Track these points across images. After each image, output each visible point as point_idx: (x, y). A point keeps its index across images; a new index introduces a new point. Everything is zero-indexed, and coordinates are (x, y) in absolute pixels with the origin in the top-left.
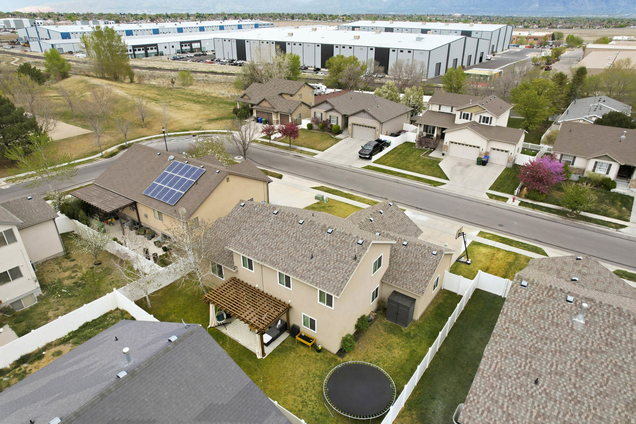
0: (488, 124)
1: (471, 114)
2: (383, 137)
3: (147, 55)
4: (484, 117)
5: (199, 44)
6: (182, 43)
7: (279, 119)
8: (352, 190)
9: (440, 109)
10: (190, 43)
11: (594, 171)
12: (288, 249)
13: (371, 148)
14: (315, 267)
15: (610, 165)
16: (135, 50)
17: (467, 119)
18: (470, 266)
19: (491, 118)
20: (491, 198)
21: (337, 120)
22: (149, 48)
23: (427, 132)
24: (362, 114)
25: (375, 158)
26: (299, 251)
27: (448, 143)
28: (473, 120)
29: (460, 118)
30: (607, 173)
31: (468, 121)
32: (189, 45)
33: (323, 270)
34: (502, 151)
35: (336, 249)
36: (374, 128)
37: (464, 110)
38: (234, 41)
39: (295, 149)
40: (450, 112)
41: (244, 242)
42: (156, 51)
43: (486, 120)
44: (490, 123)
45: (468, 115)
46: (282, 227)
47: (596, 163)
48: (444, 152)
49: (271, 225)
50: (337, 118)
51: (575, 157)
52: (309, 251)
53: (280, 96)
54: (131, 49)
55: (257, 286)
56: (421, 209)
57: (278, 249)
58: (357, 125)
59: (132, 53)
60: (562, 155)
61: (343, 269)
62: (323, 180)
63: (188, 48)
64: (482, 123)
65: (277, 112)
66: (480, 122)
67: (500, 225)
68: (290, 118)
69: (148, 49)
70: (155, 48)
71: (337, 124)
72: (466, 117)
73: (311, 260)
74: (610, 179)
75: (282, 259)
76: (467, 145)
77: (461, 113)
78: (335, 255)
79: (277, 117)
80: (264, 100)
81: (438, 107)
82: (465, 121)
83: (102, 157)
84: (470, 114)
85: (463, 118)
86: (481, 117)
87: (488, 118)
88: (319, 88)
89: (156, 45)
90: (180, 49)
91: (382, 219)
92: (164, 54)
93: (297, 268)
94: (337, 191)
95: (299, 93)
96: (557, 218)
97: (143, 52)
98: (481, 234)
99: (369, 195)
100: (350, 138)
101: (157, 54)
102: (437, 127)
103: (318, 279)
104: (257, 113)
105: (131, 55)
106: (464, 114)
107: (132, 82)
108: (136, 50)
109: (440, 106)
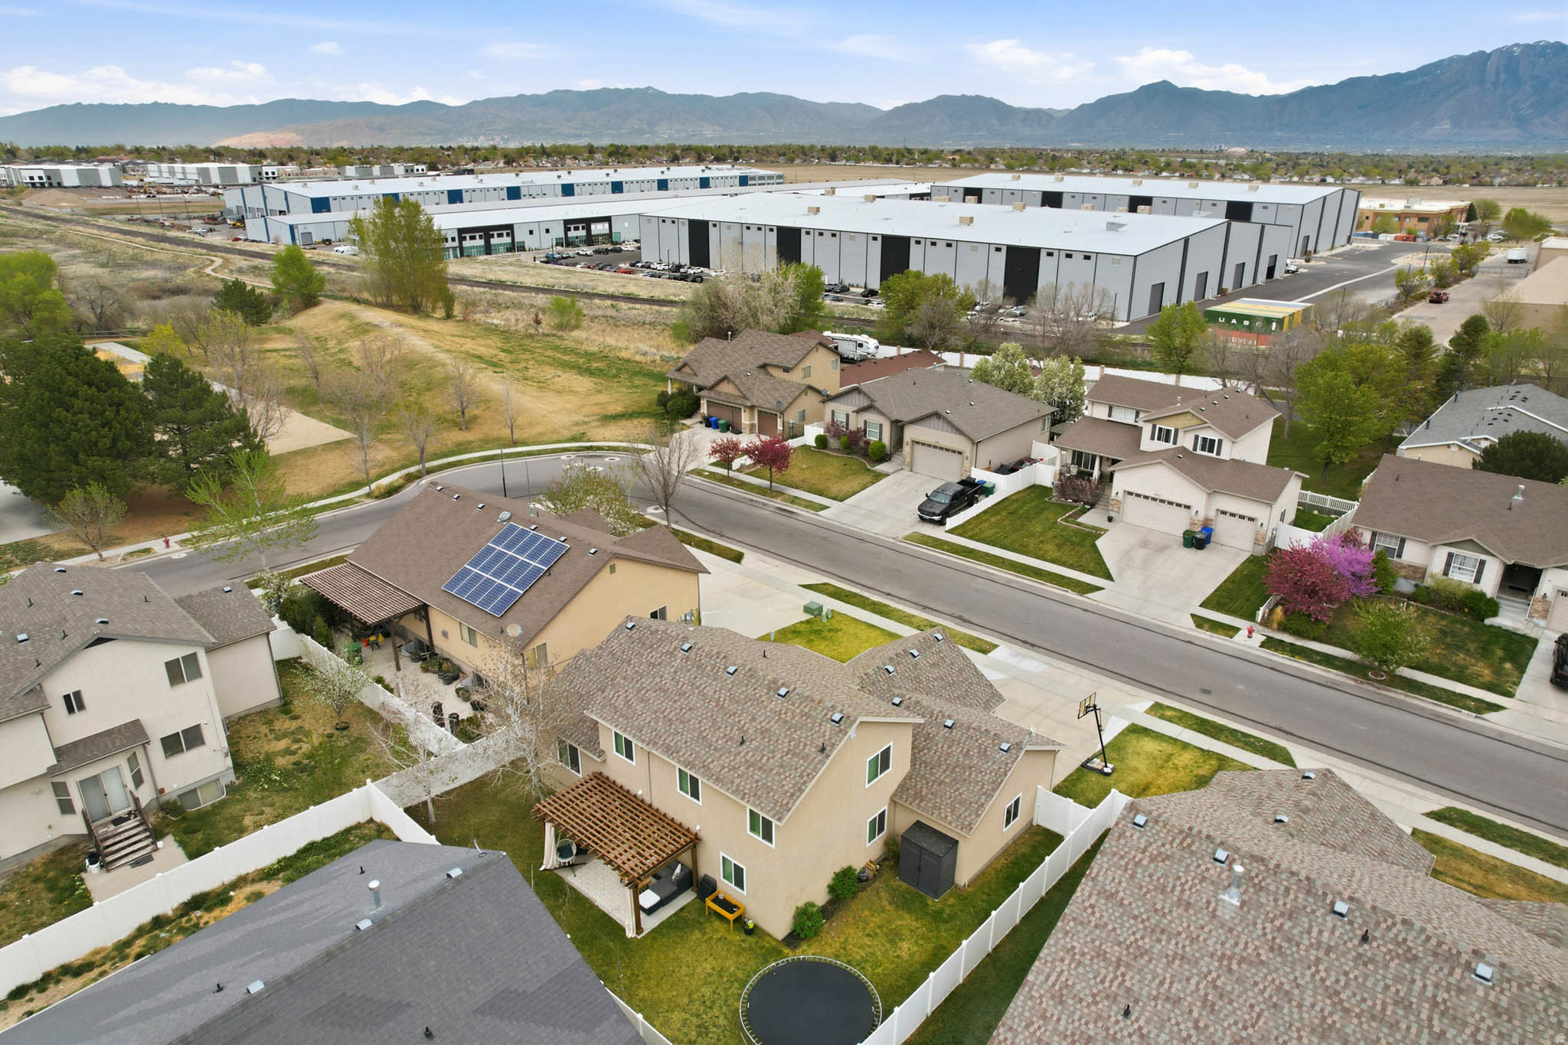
0: (1214, 455)
1: (1176, 431)
2: (979, 475)
3: (488, 249)
4: (1204, 439)
5: (607, 225)
6: (567, 223)
7: (756, 422)
8: (889, 594)
9: (1110, 416)
10: (587, 222)
11: (1446, 573)
12: (700, 723)
13: (945, 500)
14: (747, 761)
15: (1482, 563)
16: (462, 239)
17: (1167, 440)
18: (1108, 778)
19: (1220, 442)
20: (1199, 626)
21: (878, 431)
22: (495, 233)
23: (1080, 466)
24: (934, 421)
25: (952, 522)
26: (719, 728)
27: (1121, 495)
28: (1179, 444)
29: (1152, 438)
30: (1477, 580)
31: (1170, 445)
32: (583, 228)
33: (760, 769)
34: (1242, 517)
35: (789, 729)
36: (960, 453)
37: (1164, 421)
38: (683, 224)
39: (783, 494)
40: (1132, 422)
41: (620, 703)
42: (508, 240)
43: (1208, 445)
44: (1218, 453)
45: (1168, 432)
46: (695, 678)
47: (1450, 555)
48: (1112, 514)
49: (675, 672)
50: (881, 425)
51: (1403, 541)
52: (738, 730)
53: (762, 370)
54: (456, 235)
55: (640, 792)
56: (1033, 645)
57: (681, 722)
58: (923, 444)
59: (456, 244)
60: (1374, 534)
61: (796, 769)
62: (830, 570)
63: (582, 233)
64: (1199, 452)
65: (752, 408)
66: (1195, 449)
67: (1206, 692)
68: (779, 421)
69: (492, 236)
70: (508, 235)
71: (880, 439)
72: (1165, 436)
73: (741, 748)
74: (1482, 595)
75: (686, 742)
76: (1162, 501)
77: (1154, 427)
78: (787, 740)
79: (752, 418)
80: (725, 378)
81: (1107, 409)
82: (1162, 445)
83: (368, 495)
84: (1173, 430)
85: (1159, 439)
86: (1197, 437)
87: (1212, 442)
88: (861, 345)
89: (510, 227)
90: (562, 235)
91: (915, 668)
92: (527, 248)
93: (713, 761)
94: (855, 595)
95: (805, 364)
96: (1343, 680)
97: (482, 242)
98: (1157, 709)
99: (925, 608)
100: (906, 473)
101: (512, 248)
102: (1101, 458)
103: (748, 787)
104: (708, 406)
105: (454, 248)
106: (1160, 429)
107: (449, 316)
108: (465, 238)
109: (1111, 409)
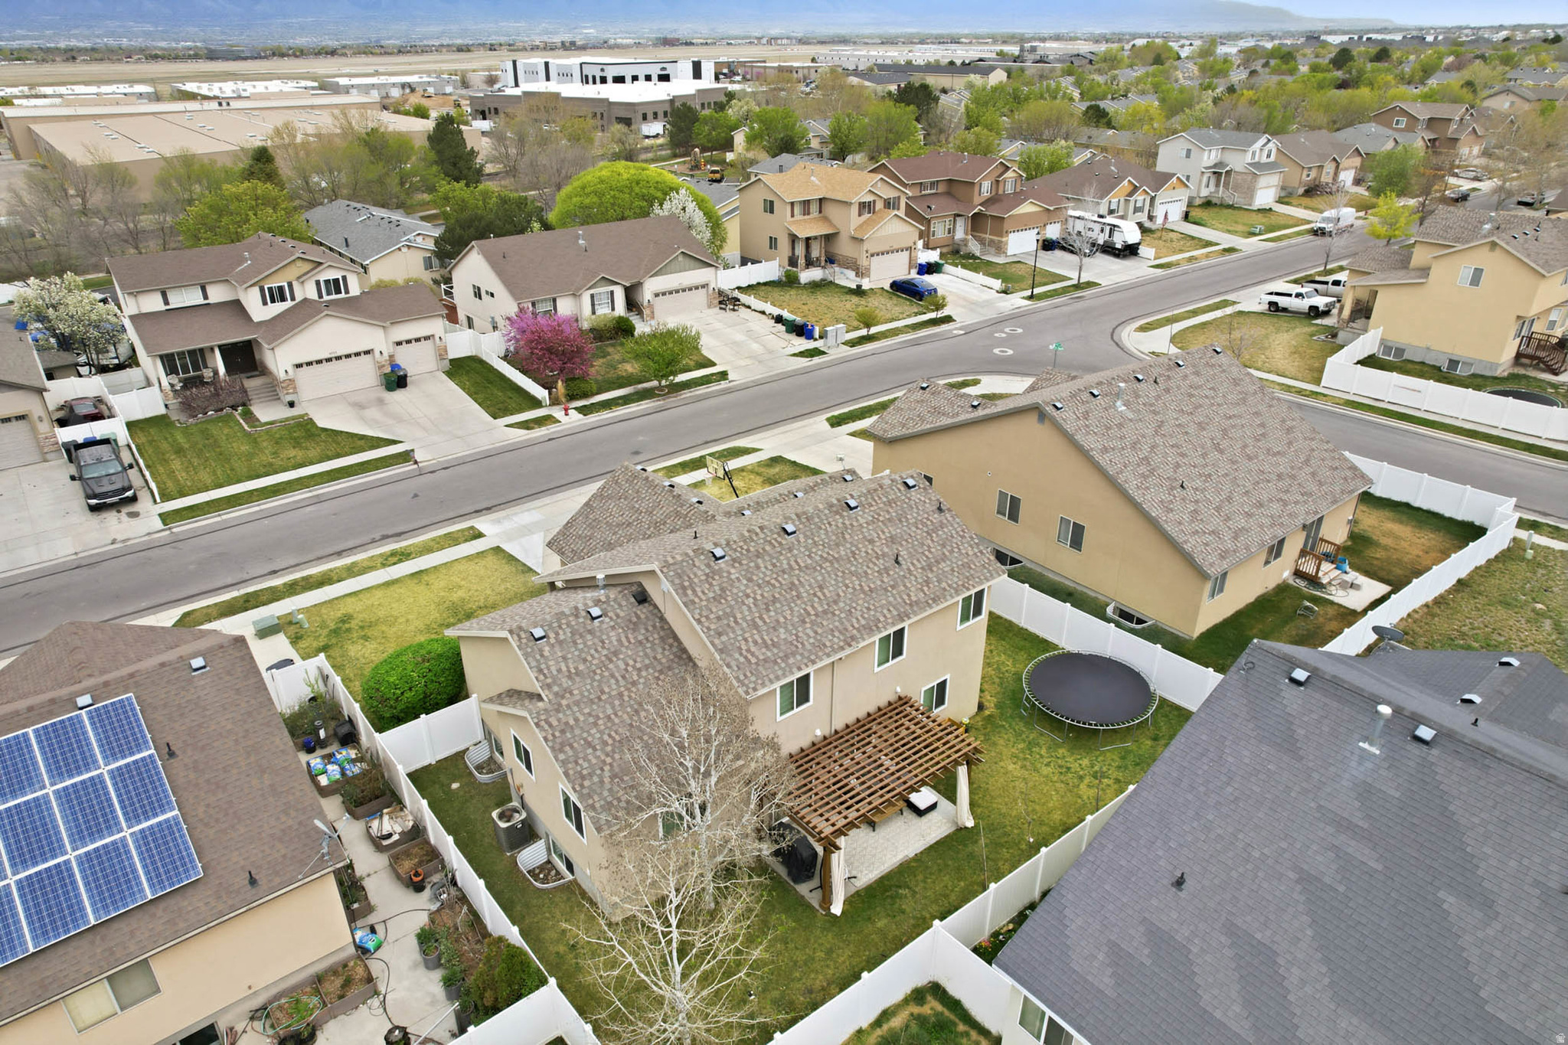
0: (343, 295)
1: (290, 285)
4: (327, 282)
9: (166, 303)
11: (594, 313)
12: (847, 587)
14: (922, 568)
15: (612, 293)
17: (283, 299)
19: (344, 278)
20: (528, 428)
23: (178, 374)
26: (866, 572)
27: (291, 371)
28: (299, 297)
29: (265, 303)
30: (613, 309)
31: (289, 304)
33: (938, 562)
34: (418, 340)
35: (900, 521)
36: (26, 417)
37: (270, 279)
40: (201, 301)
41: (761, 653)
43: (335, 286)
44: (347, 292)
45: (281, 289)
46: (774, 565)
47: (592, 296)
48: (289, 398)
49: (750, 580)
51: (554, 300)
52: (878, 558)
55: (819, 733)
56: (490, 508)
57: (836, 602)
60: (533, 304)
61: (952, 537)
64: (326, 298)
66: (321, 296)
72: (278, 295)
73: (905, 567)
74: (620, 317)
75: (868, 609)
76: (338, 358)
77: (262, 290)
78: (914, 529)
81: (159, 297)
82: (279, 307)
84: (286, 284)
85: (273, 301)
86: (318, 283)
87: (336, 281)
93: (909, 596)
102: (220, 347)
103: (956, 580)
106: (270, 289)
109: (164, 295)
